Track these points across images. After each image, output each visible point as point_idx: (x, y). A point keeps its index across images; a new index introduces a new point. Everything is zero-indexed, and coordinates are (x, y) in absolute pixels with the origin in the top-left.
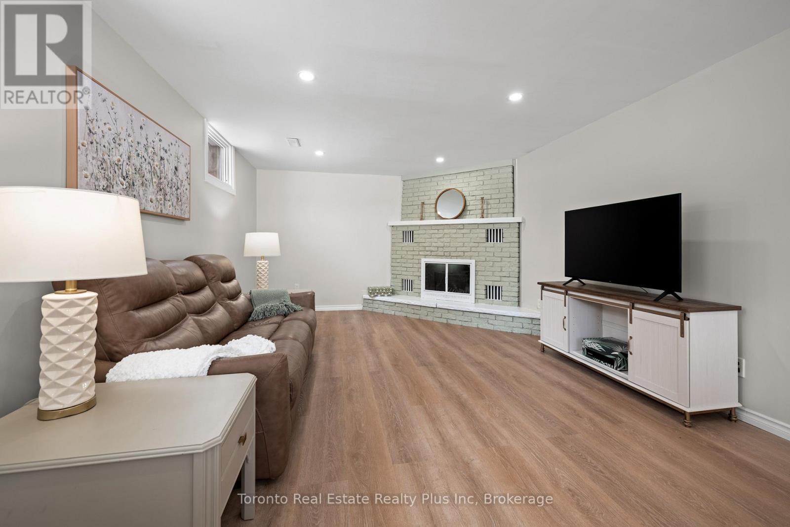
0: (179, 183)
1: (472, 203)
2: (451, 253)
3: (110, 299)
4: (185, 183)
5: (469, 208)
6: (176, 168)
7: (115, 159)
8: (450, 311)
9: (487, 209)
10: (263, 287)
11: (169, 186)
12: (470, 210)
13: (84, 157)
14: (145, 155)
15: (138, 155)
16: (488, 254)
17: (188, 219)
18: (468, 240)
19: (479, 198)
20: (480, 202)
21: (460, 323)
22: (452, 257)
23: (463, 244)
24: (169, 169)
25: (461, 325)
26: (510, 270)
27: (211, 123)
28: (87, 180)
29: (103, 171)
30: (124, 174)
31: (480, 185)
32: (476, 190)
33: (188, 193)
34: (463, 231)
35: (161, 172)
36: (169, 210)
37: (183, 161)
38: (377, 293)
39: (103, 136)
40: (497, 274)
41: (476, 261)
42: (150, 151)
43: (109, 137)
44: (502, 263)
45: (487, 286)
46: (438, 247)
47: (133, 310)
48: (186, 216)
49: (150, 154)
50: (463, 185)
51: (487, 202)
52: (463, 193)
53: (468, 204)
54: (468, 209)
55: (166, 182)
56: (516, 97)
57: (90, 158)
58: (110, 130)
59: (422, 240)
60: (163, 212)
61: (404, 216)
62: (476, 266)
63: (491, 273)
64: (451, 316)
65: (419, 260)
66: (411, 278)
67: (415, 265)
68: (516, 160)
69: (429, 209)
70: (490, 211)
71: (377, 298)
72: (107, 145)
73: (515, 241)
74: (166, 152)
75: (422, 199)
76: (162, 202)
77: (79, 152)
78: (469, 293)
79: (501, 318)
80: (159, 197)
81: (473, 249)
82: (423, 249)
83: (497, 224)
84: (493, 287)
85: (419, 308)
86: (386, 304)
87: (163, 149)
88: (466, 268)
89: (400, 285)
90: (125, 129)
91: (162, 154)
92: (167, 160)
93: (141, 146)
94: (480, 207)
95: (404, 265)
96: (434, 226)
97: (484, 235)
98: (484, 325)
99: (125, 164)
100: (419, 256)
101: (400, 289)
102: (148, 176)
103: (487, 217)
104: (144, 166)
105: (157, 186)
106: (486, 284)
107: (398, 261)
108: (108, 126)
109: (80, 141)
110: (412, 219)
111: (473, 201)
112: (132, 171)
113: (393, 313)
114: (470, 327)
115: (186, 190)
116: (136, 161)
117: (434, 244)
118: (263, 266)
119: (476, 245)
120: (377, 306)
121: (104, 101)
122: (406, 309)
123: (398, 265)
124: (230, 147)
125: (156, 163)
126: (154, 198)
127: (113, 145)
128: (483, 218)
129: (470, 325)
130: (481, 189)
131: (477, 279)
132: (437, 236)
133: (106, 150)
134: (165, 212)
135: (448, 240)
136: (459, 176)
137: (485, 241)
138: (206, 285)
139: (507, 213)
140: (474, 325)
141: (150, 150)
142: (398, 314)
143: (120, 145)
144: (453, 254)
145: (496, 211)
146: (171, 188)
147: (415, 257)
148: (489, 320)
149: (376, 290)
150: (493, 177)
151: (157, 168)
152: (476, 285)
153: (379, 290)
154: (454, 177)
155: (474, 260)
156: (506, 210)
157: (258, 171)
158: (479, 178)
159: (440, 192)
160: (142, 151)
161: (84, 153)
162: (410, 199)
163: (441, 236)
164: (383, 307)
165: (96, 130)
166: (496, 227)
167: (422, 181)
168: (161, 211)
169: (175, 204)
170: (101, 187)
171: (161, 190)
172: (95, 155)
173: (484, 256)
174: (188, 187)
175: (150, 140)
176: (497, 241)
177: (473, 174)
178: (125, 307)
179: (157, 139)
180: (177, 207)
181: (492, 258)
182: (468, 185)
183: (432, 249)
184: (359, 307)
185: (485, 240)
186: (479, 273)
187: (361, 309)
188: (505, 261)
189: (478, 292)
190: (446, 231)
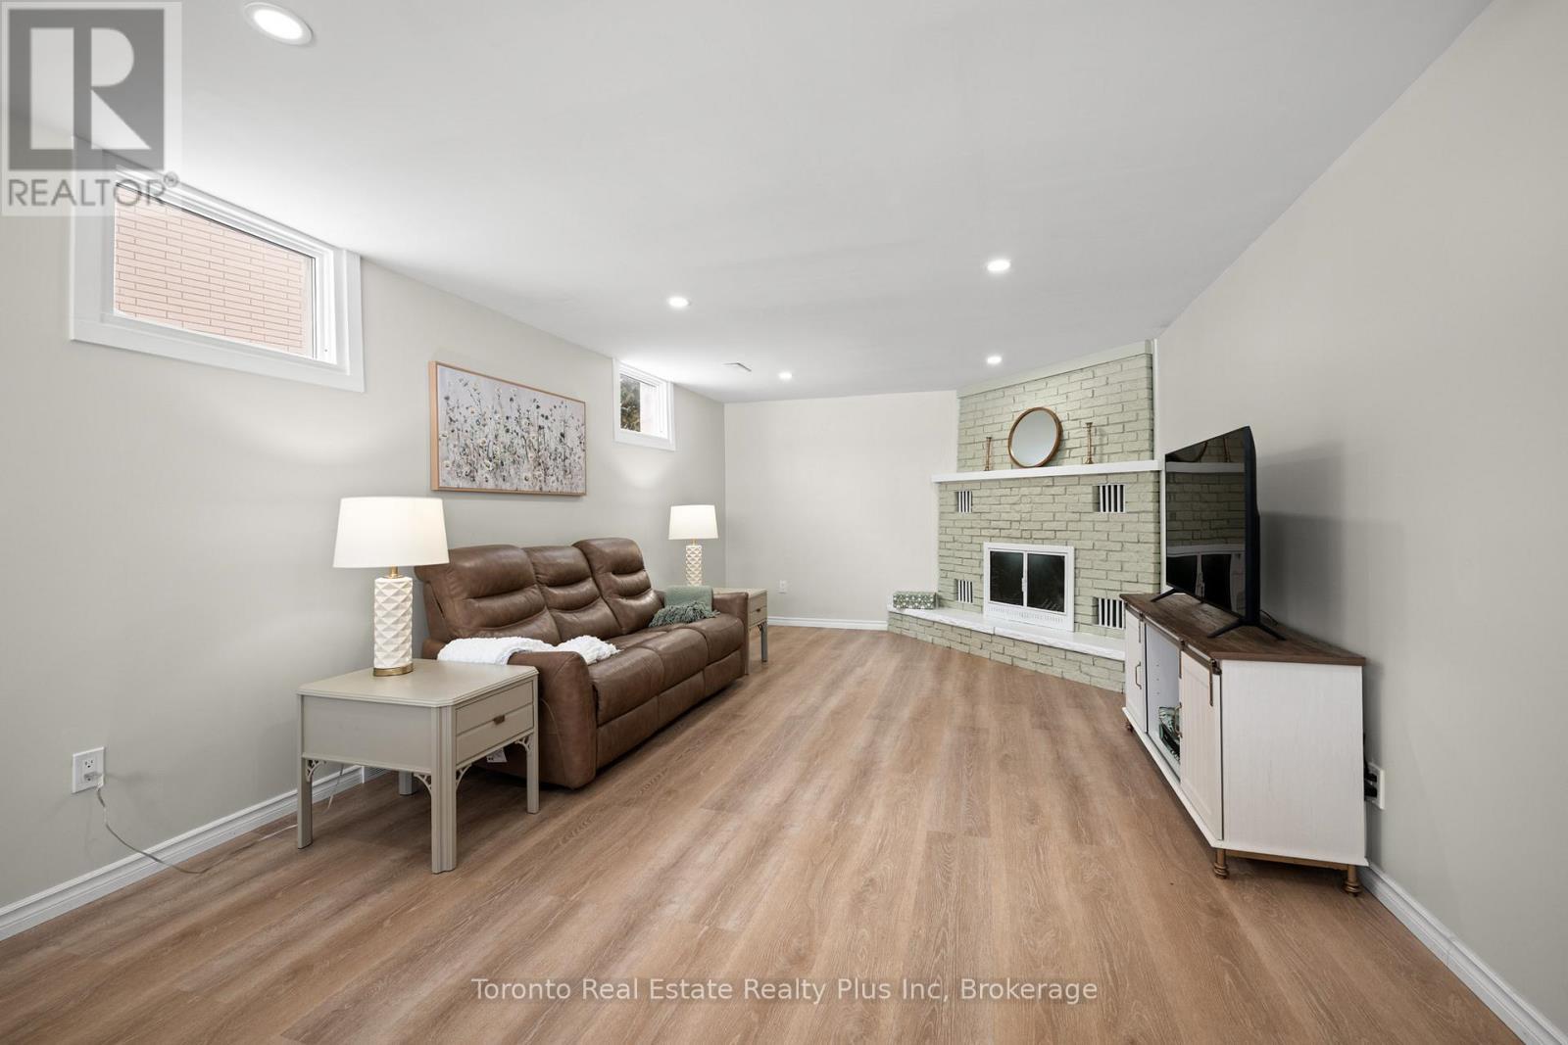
0: (568, 451)
1: (1073, 434)
2: (1034, 532)
3: (452, 587)
4: (578, 450)
5: (1069, 444)
6: (562, 435)
7: (480, 442)
8: (1016, 643)
9: (1101, 445)
10: (693, 582)
11: (552, 458)
12: (1070, 449)
13: (445, 447)
14: (518, 430)
15: (508, 431)
16: (1097, 536)
17: (584, 494)
18: (1061, 507)
19: (1084, 422)
20: (1084, 433)
21: (1033, 667)
22: (1036, 541)
23: (1054, 516)
24: (551, 439)
25: (1036, 671)
26: (1139, 569)
27: (623, 361)
28: (448, 469)
29: (465, 457)
30: (491, 455)
31: (1087, 397)
32: (1080, 408)
33: (582, 463)
34: (1053, 491)
35: (540, 444)
36: (553, 485)
37: (573, 423)
38: (908, 602)
39: (466, 421)
40: (1113, 576)
41: (1076, 550)
42: (523, 423)
43: (472, 421)
44: (1123, 554)
45: (1097, 599)
46: (1011, 522)
47: (475, 598)
48: (580, 490)
49: (524, 426)
50: (1059, 399)
51: (1101, 430)
52: (1058, 415)
53: (1065, 435)
54: (1068, 447)
55: (547, 454)
56: (999, 266)
57: (451, 446)
58: (473, 413)
59: (986, 508)
60: (544, 489)
61: (963, 464)
62: (1075, 559)
63: (1104, 572)
64: (1017, 651)
65: (981, 544)
66: (968, 578)
67: (975, 555)
68: (1156, 340)
69: (1000, 448)
70: (1107, 449)
71: (906, 612)
72: (469, 429)
73: (1148, 509)
74: (547, 418)
75: (990, 431)
76: (542, 478)
77: (440, 443)
78: (1063, 611)
79: (1102, 662)
80: (537, 473)
81: (1072, 526)
82: (987, 525)
83: (1115, 476)
84: (1109, 601)
85: (968, 633)
86: (920, 622)
87: (543, 416)
88: (1058, 563)
89: (952, 589)
90: (490, 407)
91: (542, 422)
92: (549, 428)
93: (512, 421)
94: (1086, 441)
95: (957, 554)
96: (1005, 482)
97: (1090, 498)
98: (1073, 675)
99: (491, 443)
100: (981, 538)
101: (951, 597)
102: (521, 452)
103: (1101, 461)
104: (516, 442)
105: (535, 461)
106: (1095, 596)
107: (948, 546)
108: (470, 410)
109: (441, 432)
110: (974, 468)
111: (1075, 431)
112: (499, 449)
113: (930, 639)
114: (1048, 675)
115: (579, 458)
116: (505, 438)
117: (1004, 516)
118: (693, 553)
119: (1077, 516)
120: (907, 625)
121: (466, 385)
122: (950, 634)
123: (950, 552)
124: (665, 384)
125: (533, 434)
126: (530, 475)
127: (476, 427)
128: (1091, 463)
129: (1049, 671)
130: (1089, 405)
131: (1079, 584)
132: (1011, 500)
133: (469, 434)
134: (545, 489)
135: (1026, 508)
136: (1052, 383)
137: (1091, 511)
138: (588, 577)
139: (1138, 452)
140: (1056, 672)
141: (524, 421)
142: (937, 641)
143: (484, 426)
144: (1036, 535)
145: (1117, 448)
146: (555, 459)
147: (975, 540)
148: (1083, 666)
149: (904, 597)
150: (1111, 380)
151: (533, 441)
152: (1075, 596)
153: (910, 597)
154: (1042, 385)
155: (1073, 548)
156: (1136, 446)
157: (726, 405)
158: (1086, 385)
159: (1017, 416)
160: (512, 425)
161: (445, 443)
162: (969, 432)
163: (1016, 499)
164: (916, 627)
165: (457, 417)
166: (1112, 481)
167: (990, 396)
168: (541, 489)
169: (560, 478)
170: (464, 474)
171: (540, 464)
172: (456, 443)
173: (1092, 539)
174: (582, 454)
175: (523, 411)
176: (1116, 510)
177: (1075, 377)
178: (465, 595)
179: (534, 406)
180: (564, 482)
181: (1106, 543)
182: (1065, 399)
183: (1001, 524)
184: (882, 625)
185: (1090, 508)
186: (1083, 573)
187: (886, 629)
188: (1129, 550)
189: (1080, 610)
190: (1025, 491)
